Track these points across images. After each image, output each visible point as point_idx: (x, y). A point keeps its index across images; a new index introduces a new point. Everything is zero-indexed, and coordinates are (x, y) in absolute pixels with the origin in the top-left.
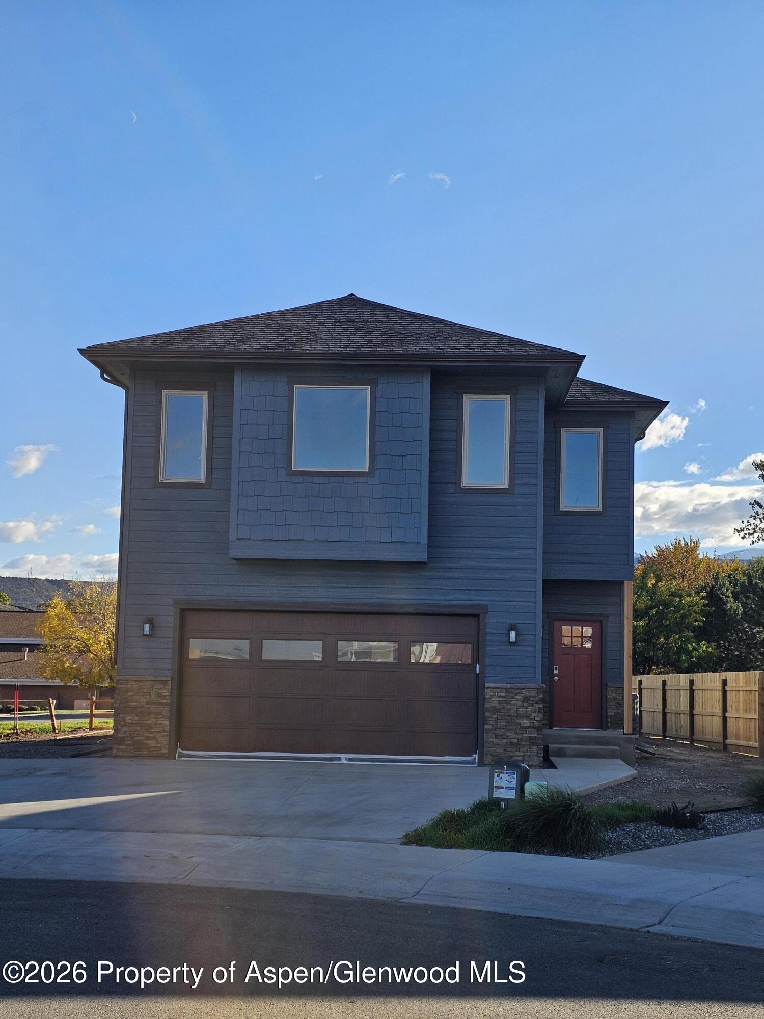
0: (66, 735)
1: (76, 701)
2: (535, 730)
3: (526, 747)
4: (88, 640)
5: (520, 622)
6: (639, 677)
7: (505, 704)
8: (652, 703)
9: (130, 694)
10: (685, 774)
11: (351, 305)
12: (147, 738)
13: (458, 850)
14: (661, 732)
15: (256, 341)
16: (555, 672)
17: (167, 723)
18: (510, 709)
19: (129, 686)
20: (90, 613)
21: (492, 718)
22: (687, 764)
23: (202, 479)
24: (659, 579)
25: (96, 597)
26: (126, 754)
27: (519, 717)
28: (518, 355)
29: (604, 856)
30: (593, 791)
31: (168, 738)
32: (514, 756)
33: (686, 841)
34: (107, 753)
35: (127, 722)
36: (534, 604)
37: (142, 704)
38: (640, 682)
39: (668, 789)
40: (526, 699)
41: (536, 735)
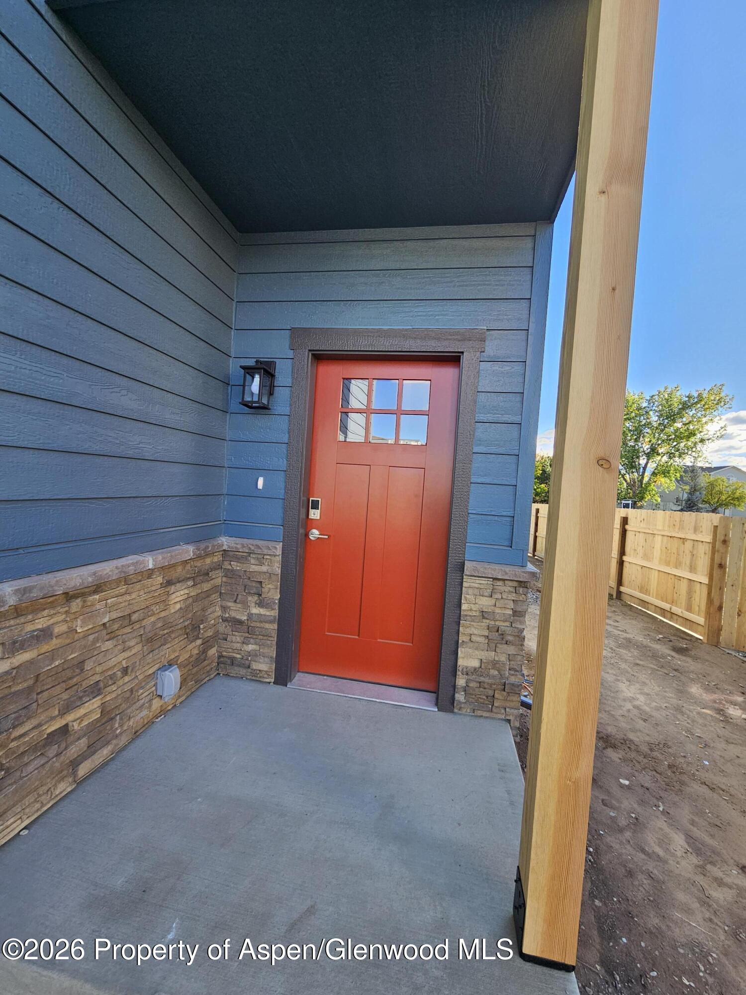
16: (312, 516)
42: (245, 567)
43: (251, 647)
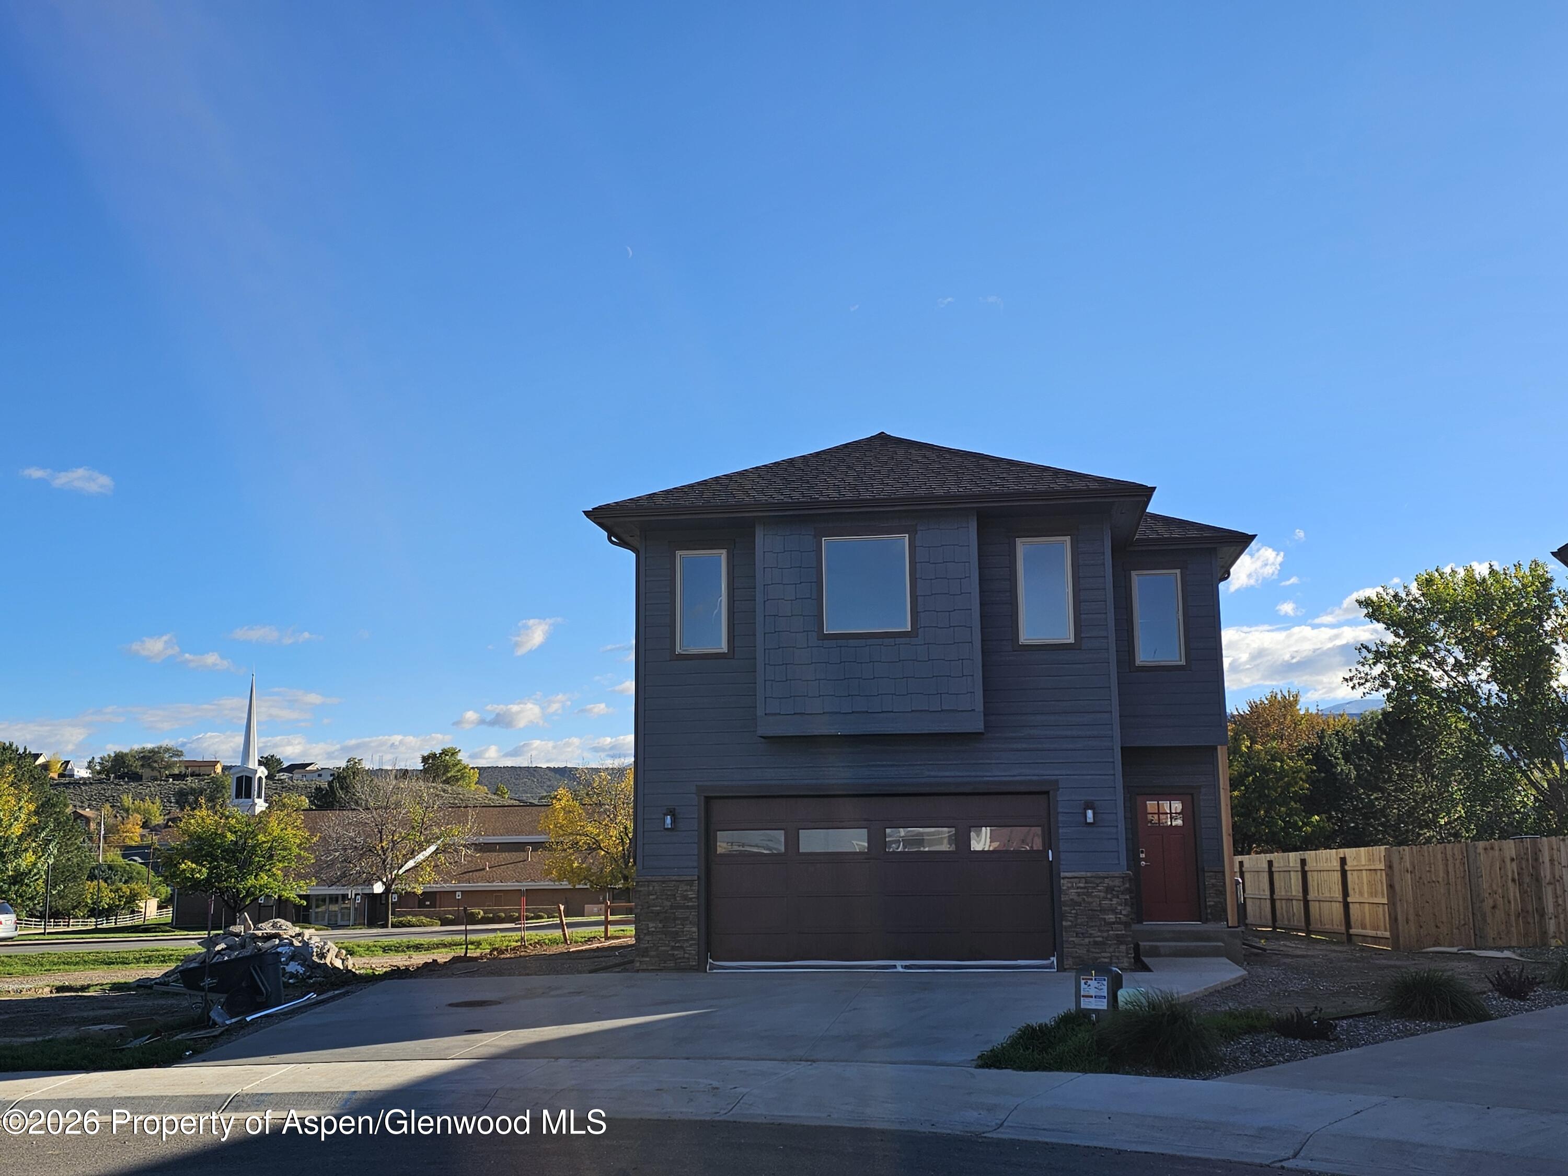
0: (580, 946)
1: (586, 906)
2: (1122, 927)
3: (1113, 947)
4: (598, 835)
5: (1098, 798)
6: (1239, 858)
7: (1085, 897)
8: (1256, 887)
9: (651, 897)
10: (1305, 972)
11: (882, 445)
12: (673, 948)
13: (1044, 1073)
14: (1270, 923)
15: (779, 491)
17: (695, 929)
18: (1092, 903)
19: (651, 888)
20: (600, 804)
21: (1071, 913)
22: (1307, 961)
23: (724, 648)
24: (1253, 742)
25: (605, 785)
26: (650, 968)
27: (1103, 911)
28: (1075, 490)
29: (1219, 1075)
30: (1197, 996)
31: (695, 947)
32: (1100, 958)
33: (1316, 1055)
34: (628, 966)
35: (650, 929)
36: (1112, 777)
37: (666, 908)
38: (1241, 863)
39: (1286, 991)
40: (1109, 890)
41: (1123, 932)
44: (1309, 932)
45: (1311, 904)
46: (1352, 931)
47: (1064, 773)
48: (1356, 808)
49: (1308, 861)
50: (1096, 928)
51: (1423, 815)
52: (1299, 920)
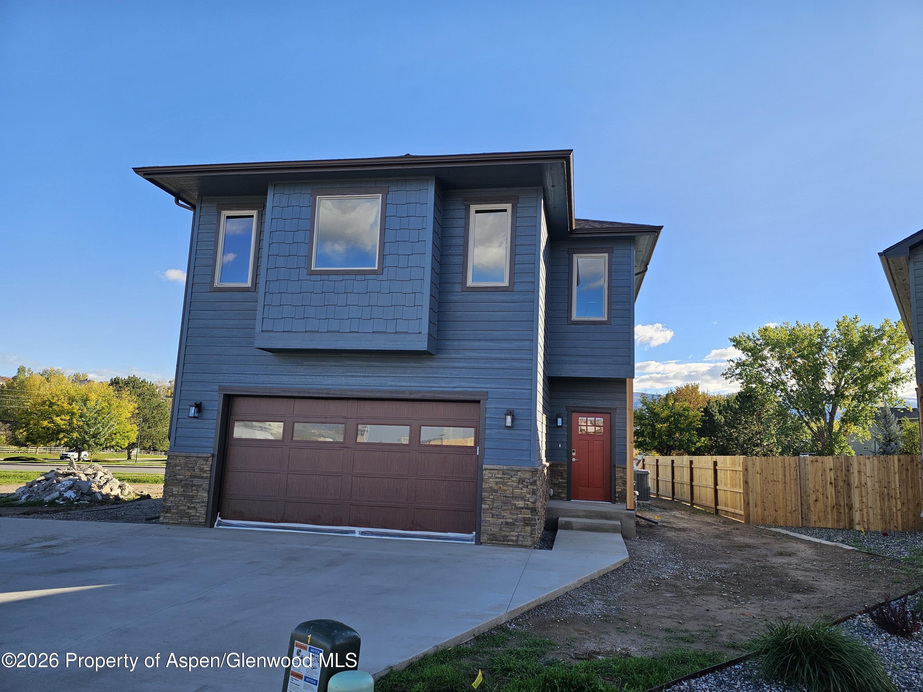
2: (529, 511)
3: (520, 527)
5: (518, 407)
7: (501, 485)
8: (665, 475)
9: (178, 468)
12: (189, 508)
16: (573, 455)
17: (206, 495)
18: (506, 490)
19: (178, 461)
21: (489, 498)
23: (248, 283)
26: (171, 522)
27: (515, 497)
31: (206, 508)
32: (509, 536)
35: (173, 493)
36: (529, 391)
37: (187, 477)
40: (521, 481)
41: (530, 516)
42: (557, 468)
43: (560, 491)
44: (692, 504)
45: (695, 487)
46: (718, 507)
47: (493, 386)
48: (723, 436)
49: (694, 462)
50: (508, 511)
51: (755, 440)
52: (687, 496)
